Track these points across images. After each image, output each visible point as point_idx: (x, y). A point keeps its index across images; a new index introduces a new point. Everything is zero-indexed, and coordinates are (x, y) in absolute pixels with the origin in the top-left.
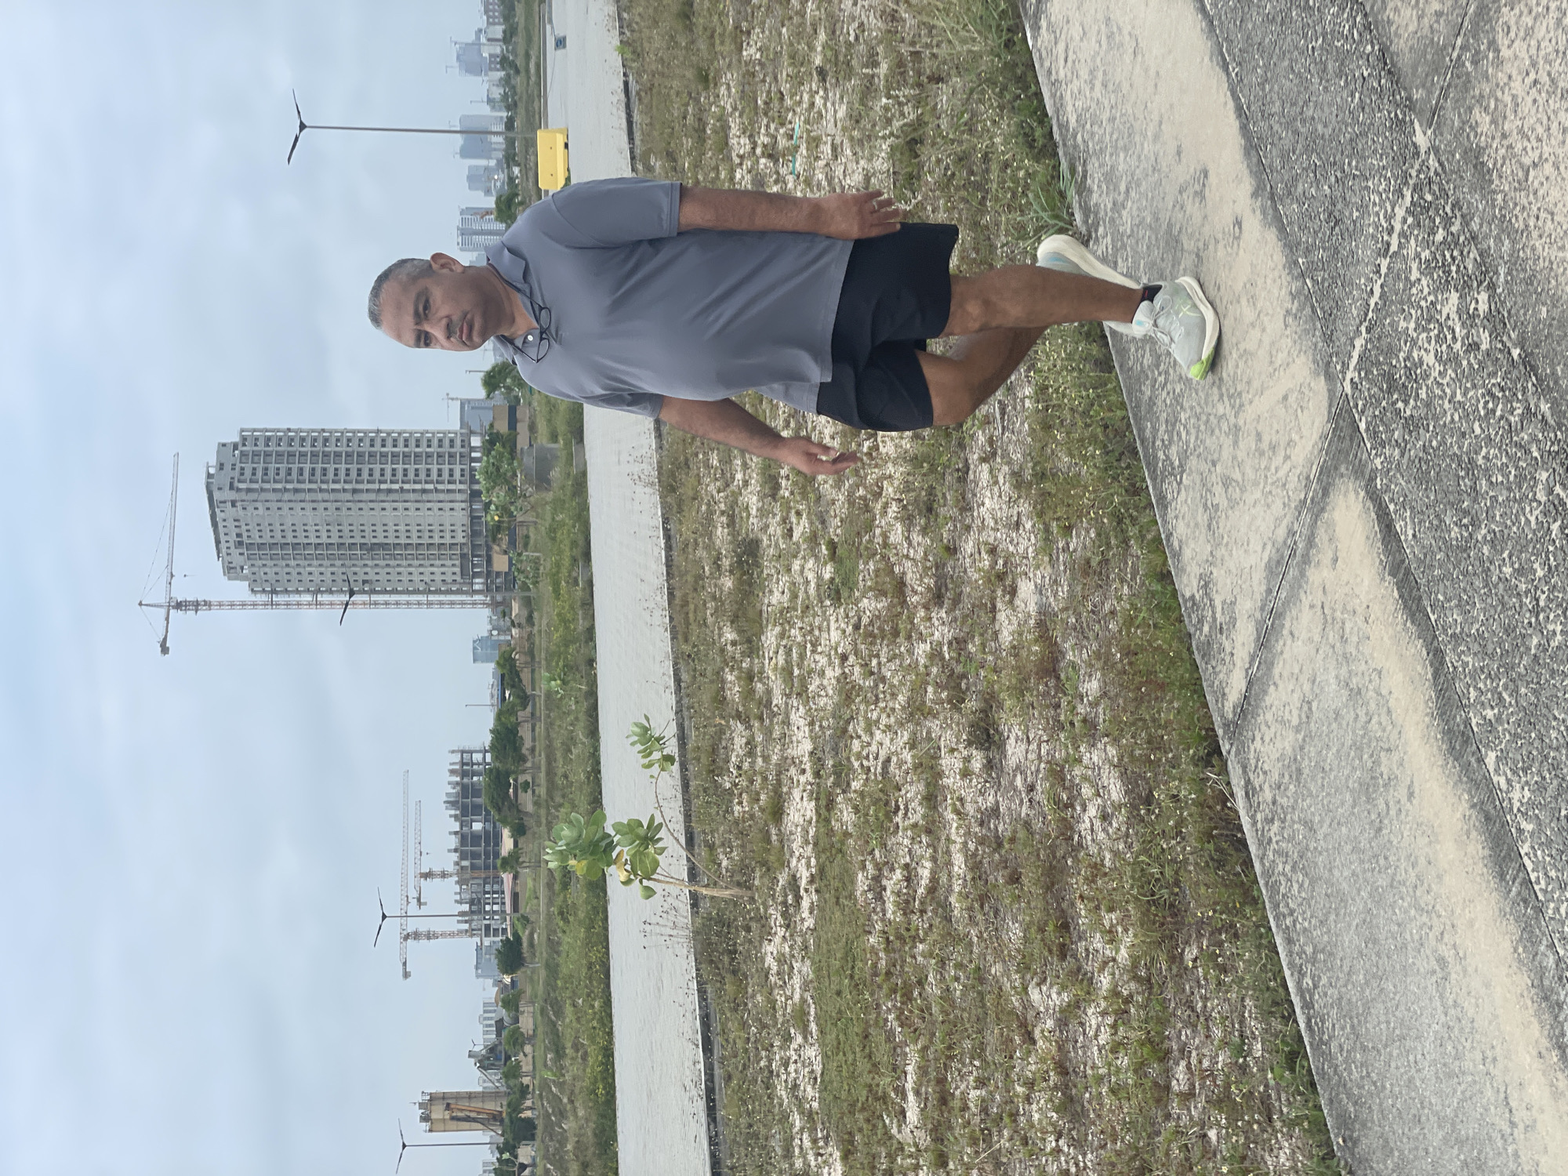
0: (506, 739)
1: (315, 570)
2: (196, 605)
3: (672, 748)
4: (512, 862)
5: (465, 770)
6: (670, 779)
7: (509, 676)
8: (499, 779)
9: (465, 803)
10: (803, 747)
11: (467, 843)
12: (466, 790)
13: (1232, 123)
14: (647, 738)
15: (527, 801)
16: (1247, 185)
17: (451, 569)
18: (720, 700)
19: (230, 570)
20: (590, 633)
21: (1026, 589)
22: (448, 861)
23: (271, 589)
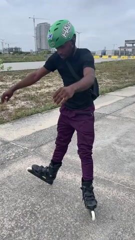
0: (22, 53)
1: (38, 33)
2: (34, 21)
3: (9, 70)
4: (9, 53)
5: (19, 49)
6: (6, 70)
7: (27, 53)
8: (17, 52)
9: (16, 49)
10: (7, 84)
11: (12, 49)
12: (17, 49)
13: (44, 128)
14: (10, 68)
15: (16, 55)
16: (37, 130)
17: (39, 47)
18: (15, 75)
19: (38, 25)
20: (29, 61)
21: (12, 107)
22: (10, 47)
23: (36, 29)
